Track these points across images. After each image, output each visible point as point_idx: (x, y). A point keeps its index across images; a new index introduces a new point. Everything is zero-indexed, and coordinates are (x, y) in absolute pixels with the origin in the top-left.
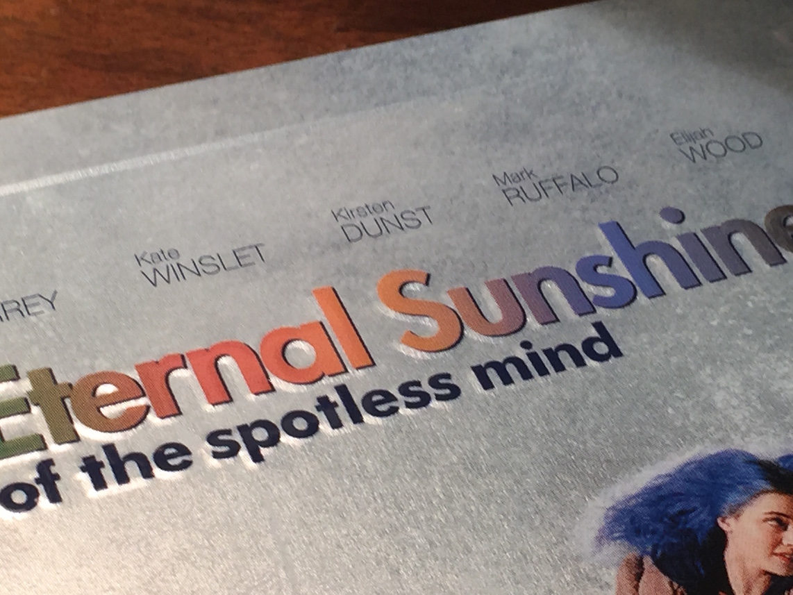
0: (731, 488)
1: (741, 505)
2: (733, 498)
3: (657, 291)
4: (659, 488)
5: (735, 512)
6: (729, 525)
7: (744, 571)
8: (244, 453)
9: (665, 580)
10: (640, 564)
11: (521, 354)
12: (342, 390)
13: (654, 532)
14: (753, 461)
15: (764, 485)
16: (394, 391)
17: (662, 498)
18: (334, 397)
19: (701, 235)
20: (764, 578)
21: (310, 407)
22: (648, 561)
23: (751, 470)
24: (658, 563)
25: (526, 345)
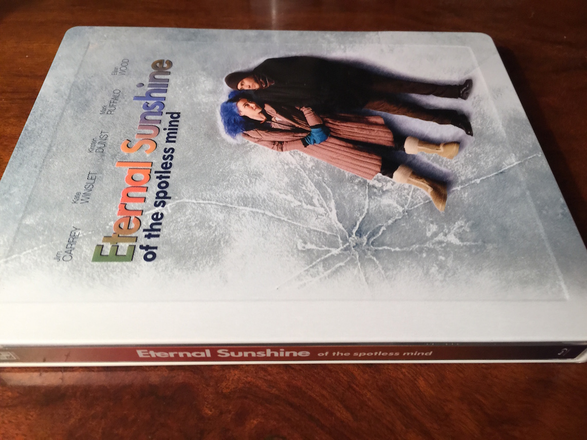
0: (232, 109)
1: (238, 110)
2: (235, 110)
3: (165, 99)
4: (225, 122)
5: (240, 111)
6: (242, 114)
7: (257, 116)
8: (166, 200)
9: (252, 131)
10: (245, 134)
11: (168, 131)
12: (156, 172)
13: (237, 128)
14: (227, 102)
15: (234, 104)
16: (164, 161)
17: (228, 123)
18: (159, 175)
19: (150, 83)
20: (260, 114)
21: (159, 181)
22: (245, 132)
23: (229, 104)
24: (246, 131)
25: (165, 129)
